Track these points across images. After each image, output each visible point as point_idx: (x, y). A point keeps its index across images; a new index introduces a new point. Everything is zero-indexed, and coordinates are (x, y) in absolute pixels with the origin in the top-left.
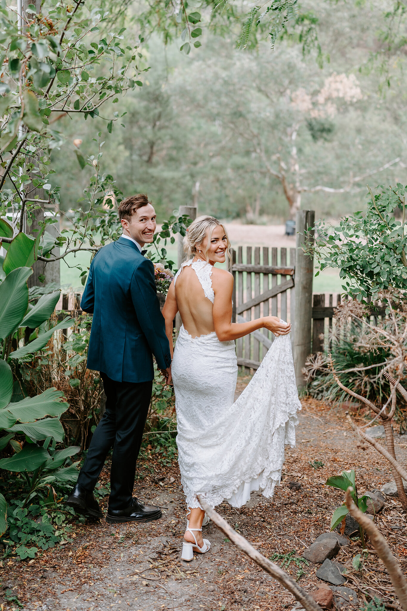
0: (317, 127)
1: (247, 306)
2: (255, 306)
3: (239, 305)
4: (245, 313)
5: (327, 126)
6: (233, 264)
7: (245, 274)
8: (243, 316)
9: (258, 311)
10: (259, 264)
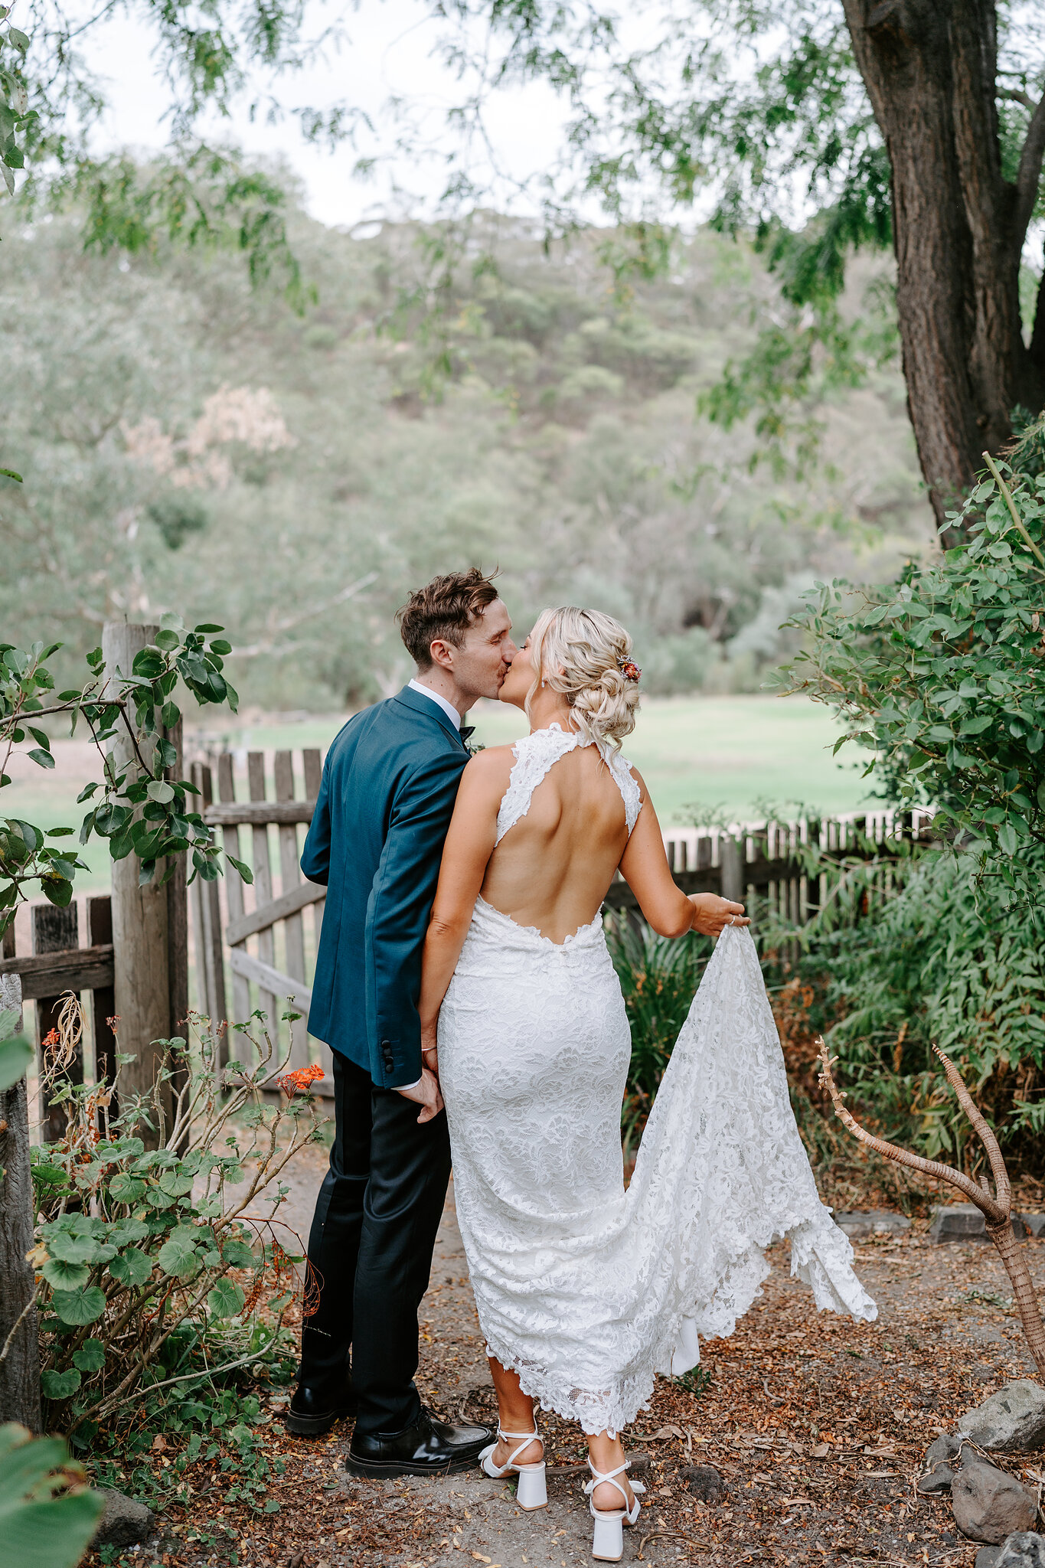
0: (170, 518)
1: (261, 920)
2: (286, 918)
3: (231, 918)
4: (253, 942)
5: (190, 515)
6: (205, 808)
7: (245, 832)
8: (246, 950)
9: (295, 931)
10: (291, 797)
